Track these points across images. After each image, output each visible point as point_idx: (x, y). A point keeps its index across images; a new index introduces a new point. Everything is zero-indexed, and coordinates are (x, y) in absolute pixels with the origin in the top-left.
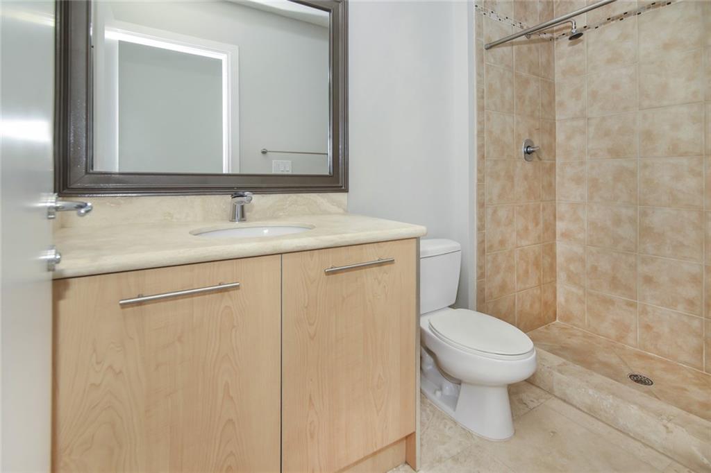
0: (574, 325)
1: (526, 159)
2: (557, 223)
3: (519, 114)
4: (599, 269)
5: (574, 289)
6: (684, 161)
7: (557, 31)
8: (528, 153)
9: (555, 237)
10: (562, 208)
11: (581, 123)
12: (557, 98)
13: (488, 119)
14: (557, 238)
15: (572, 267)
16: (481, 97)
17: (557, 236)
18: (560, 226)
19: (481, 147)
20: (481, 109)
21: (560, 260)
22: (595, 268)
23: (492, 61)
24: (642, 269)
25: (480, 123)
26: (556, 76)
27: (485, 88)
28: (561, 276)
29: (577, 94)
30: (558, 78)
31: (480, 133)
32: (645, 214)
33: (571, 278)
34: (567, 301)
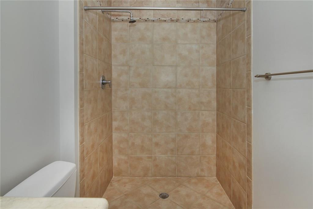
0: (123, 176)
1: (102, 88)
2: (113, 123)
3: (99, 60)
4: (135, 144)
5: (123, 157)
6: (170, 90)
7: (113, 15)
8: (103, 84)
9: (112, 131)
10: (116, 114)
11: (126, 68)
12: (113, 53)
13: (86, 60)
14: (113, 131)
15: (122, 146)
16: (82, 44)
17: (113, 129)
18: (115, 124)
19: (82, 81)
20: (82, 52)
21: (115, 142)
22: (133, 144)
23: (88, 19)
24: (154, 140)
25: (81, 63)
26: (112, 40)
27: (84, 37)
28: (116, 151)
29: (124, 52)
30: (113, 41)
31: (81, 70)
32: (155, 114)
33: (121, 152)
34: (119, 164)
